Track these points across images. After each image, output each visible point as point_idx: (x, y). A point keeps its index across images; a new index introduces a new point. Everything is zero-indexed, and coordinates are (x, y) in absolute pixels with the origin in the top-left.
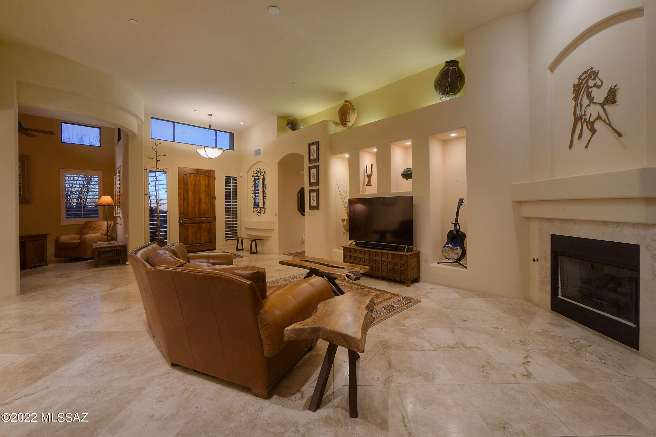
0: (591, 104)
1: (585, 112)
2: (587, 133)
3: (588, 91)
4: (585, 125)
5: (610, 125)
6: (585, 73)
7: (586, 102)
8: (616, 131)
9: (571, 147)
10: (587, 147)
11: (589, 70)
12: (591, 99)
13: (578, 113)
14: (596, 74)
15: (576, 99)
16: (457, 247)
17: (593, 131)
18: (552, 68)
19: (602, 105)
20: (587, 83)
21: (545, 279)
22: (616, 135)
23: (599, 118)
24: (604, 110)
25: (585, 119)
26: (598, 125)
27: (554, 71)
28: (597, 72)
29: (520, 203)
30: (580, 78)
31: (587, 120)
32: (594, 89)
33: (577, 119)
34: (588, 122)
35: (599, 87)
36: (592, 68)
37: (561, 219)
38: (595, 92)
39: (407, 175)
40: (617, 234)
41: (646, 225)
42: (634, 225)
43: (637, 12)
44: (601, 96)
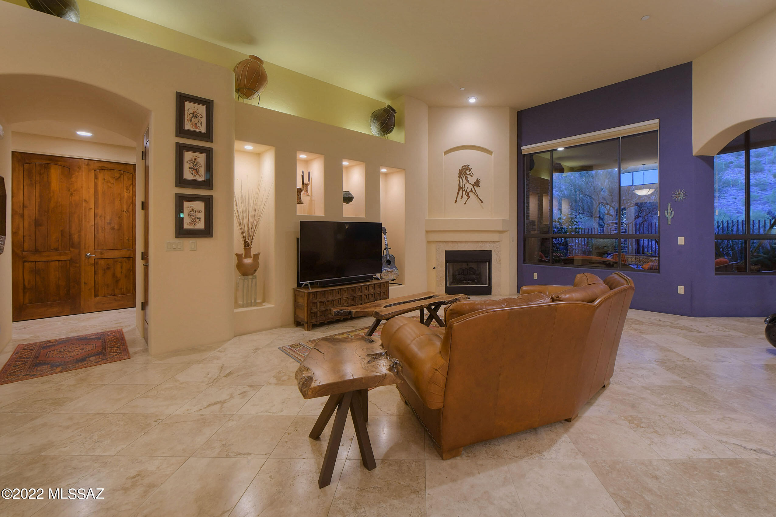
0: (468, 183)
1: (464, 186)
2: (465, 197)
3: (466, 176)
4: (464, 192)
5: (477, 196)
6: (465, 166)
7: (465, 181)
8: (480, 200)
9: (456, 202)
10: (465, 204)
11: (467, 165)
12: (468, 181)
13: (461, 185)
14: (470, 169)
15: (459, 177)
16: (394, 269)
17: (469, 197)
18: (446, 153)
19: (473, 186)
20: (465, 171)
21: (442, 278)
22: (480, 202)
23: (472, 191)
24: (474, 188)
25: (464, 189)
26: (471, 194)
28: (471, 168)
29: (427, 232)
30: (462, 167)
31: (466, 190)
32: (469, 176)
33: (460, 188)
34: (466, 192)
35: (472, 176)
36: (469, 165)
37: (453, 241)
38: (469, 178)
39: (348, 199)
40: (483, 246)
41: (494, 242)
42: (490, 242)
43: (489, 152)
44: (472, 180)
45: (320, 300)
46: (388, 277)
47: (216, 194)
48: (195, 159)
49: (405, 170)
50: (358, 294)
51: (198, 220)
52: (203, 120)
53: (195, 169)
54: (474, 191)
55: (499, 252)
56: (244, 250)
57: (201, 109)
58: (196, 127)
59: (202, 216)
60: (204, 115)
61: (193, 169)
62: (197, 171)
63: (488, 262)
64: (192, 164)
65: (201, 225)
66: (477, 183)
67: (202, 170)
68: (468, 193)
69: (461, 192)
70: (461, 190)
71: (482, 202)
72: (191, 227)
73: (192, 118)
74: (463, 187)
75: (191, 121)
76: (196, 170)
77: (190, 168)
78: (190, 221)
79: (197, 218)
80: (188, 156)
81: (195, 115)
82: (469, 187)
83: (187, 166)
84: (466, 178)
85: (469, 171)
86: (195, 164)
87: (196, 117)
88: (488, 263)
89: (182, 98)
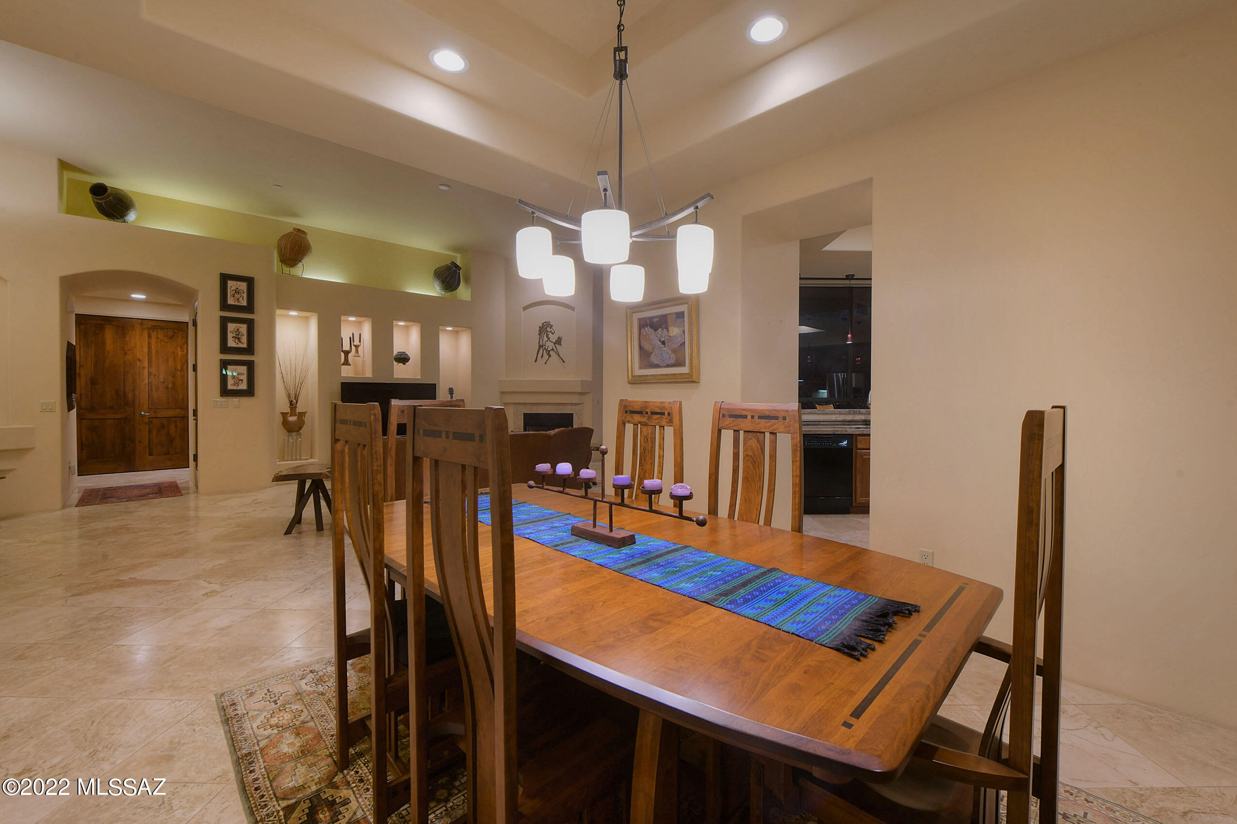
0: (548, 341)
1: (545, 344)
2: (546, 356)
3: (547, 333)
4: (545, 350)
5: (559, 355)
6: (545, 322)
7: (545, 339)
8: (562, 359)
9: (536, 361)
10: (546, 363)
11: (548, 322)
12: (549, 339)
13: (541, 343)
15: (540, 334)
17: (550, 356)
18: (525, 308)
19: (554, 344)
20: (546, 328)
22: (562, 361)
23: (553, 349)
24: (556, 346)
25: (545, 348)
26: (552, 353)
27: (525, 311)
28: (552, 325)
29: (502, 393)
30: (543, 324)
32: (550, 333)
33: (540, 347)
34: (547, 350)
35: (553, 334)
37: (531, 403)
38: (550, 335)
39: (403, 359)
40: (564, 409)
41: (575, 404)
42: (571, 404)
43: (573, 309)
44: (554, 338)
47: (258, 358)
48: (238, 329)
49: (471, 328)
51: (241, 381)
52: (245, 295)
53: (238, 338)
54: (555, 350)
55: (581, 416)
56: (289, 409)
57: (243, 286)
58: (239, 302)
59: (244, 378)
60: (245, 291)
61: (236, 338)
62: (239, 339)
64: (234, 333)
65: (243, 386)
66: (559, 341)
67: (244, 339)
68: (549, 351)
69: (541, 350)
70: (542, 348)
71: (564, 362)
72: (235, 388)
73: (234, 294)
74: (543, 345)
75: (234, 297)
76: (239, 338)
77: (233, 337)
78: (233, 383)
79: (240, 380)
80: (231, 327)
81: (237, 291)
82: (550, 345)
83: (230, 336)
84: (547, 336)
85: (550, 328)
86: (237, 333)
87: (239, 293)
89: (225, 278)
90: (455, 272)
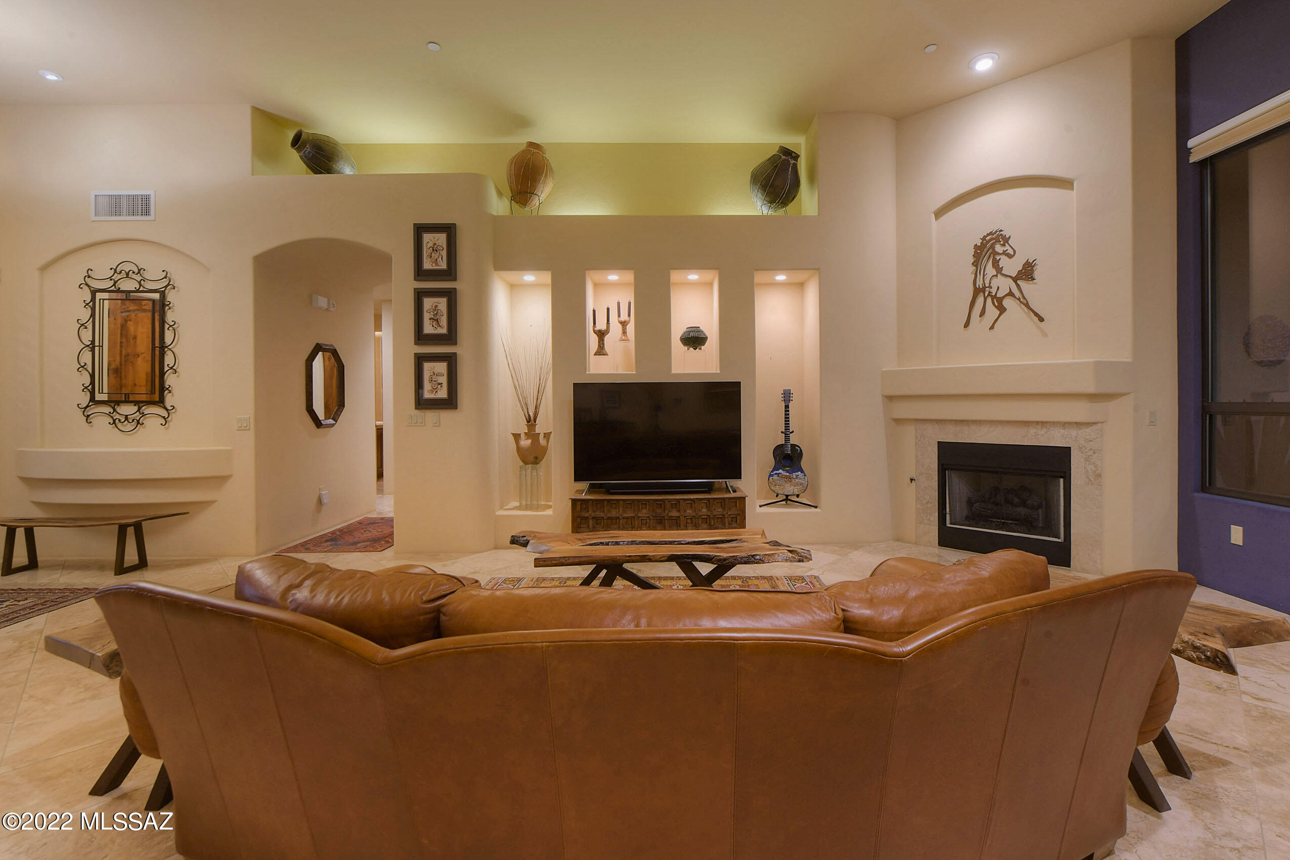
0: (999, 275)
1: (990, 283)
2: (992, 311)
3: (994, 259)
4: (989, 300)
5: (1027, 305)
6: (991, 233)
7: (990, 271)
8: (1036, 314)
9: (967, 325)
10: (992, 328)
11: (996, 231)
12: (999, 270)
13: (979, 283)
14: (1006, 240)
15: (976, 264)
16: (797, 474)
18: (940, 213)
19: (1015, 280)
20: (993, 246)
21: (929, 505)
22: (1036, 319)
23: (1011, 294)
24: (1018, 286)
25: (990, 292)
26: (1008, 303)
27: (940, 217)
28: (1007, 237)
29: (891, 398)
30: (984, 239)
31: (994, 294)
32: (1003, 257)
33: (977, 291)
34: (994, 297)
35: (1010, 256)
36: (1001, 231)
37: (956, 421)
38: (1004, 261)
39: (694, 340)
40: (1042, 435)
41: (1078, 425)
42: (1065, 425)
43: (1064, 183)
44: (1012, 266)
45: (593, 515)
46: (783, 489)
47: (463, 350)
48: (436, 306)
49: (818, 269)
50: (670, 514)
51: (440, 386)
52: (444, 253)
53: (435, 320)
54: (1017, 294)
55: (1095, 453)
56: (526, 426)
57: (441, 239)
58: (437, 264)
59: (444, 380)
60: (445, 246)
61: (434, 319)
62: (438, 322)
63: (1061, 477)
64: (432, 313)
65: (443, 394)
66: (1027, 272)
67: (444, 321)
68: (1000, 300)
69: (980, 300)
70: (982, 294)
71: (1041, 319)
72: (432, 396)
73: (431, 253)
74: (985, 287)
75: (431, 257)
76: (437, 320)
77: (430, 319)
78: (431, 388)
79: (439, 384)
80: (428, 303)
81: (435, 249)
82: (1002, 285)
83: (426, 316)
84: (996, 264)
85: (1004, 245)
86: (435, 313)
87: (437, 251)
88: (1062, 480)
89: (420, 230)
90: (786, 164)
